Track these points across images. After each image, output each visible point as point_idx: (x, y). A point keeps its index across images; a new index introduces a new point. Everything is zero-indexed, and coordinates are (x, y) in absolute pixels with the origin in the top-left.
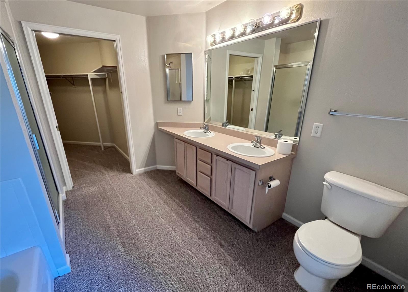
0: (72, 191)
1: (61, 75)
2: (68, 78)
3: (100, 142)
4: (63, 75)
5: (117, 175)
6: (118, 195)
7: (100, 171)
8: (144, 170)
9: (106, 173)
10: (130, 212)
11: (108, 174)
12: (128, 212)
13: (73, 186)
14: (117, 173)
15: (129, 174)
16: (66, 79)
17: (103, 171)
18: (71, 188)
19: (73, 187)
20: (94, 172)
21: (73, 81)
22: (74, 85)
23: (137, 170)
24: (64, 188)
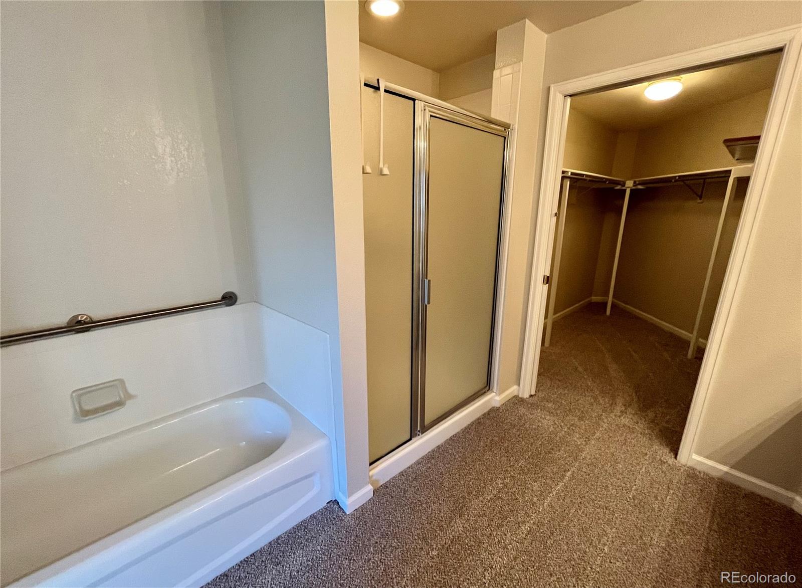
0: (522, 400)
1: (676, 176)
2: (688, 182)
3: (692, 333)
4: (679, 176)
5: (632, 431)
6: (569, 474)
7: (613, 397)
8: (727, 473)
9: (619, 408)
10: (529, 532)
11: (619, 414)
12: (525, 528)
13: (533, 393)
14: (641, 426)
15: (663, 452)
16: (685, 183)
17: (620, 401)
18: (526, 395)
19: (531, 396)
20: (602, 392)
21: (703, 190)
22: (701, 197)
23: (695, 457)
24: (515, 387)
